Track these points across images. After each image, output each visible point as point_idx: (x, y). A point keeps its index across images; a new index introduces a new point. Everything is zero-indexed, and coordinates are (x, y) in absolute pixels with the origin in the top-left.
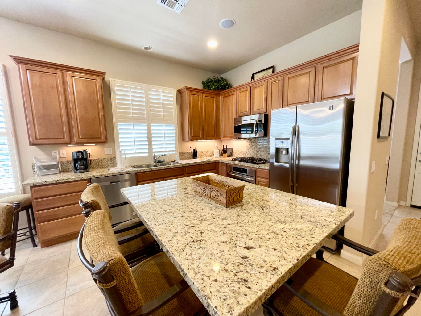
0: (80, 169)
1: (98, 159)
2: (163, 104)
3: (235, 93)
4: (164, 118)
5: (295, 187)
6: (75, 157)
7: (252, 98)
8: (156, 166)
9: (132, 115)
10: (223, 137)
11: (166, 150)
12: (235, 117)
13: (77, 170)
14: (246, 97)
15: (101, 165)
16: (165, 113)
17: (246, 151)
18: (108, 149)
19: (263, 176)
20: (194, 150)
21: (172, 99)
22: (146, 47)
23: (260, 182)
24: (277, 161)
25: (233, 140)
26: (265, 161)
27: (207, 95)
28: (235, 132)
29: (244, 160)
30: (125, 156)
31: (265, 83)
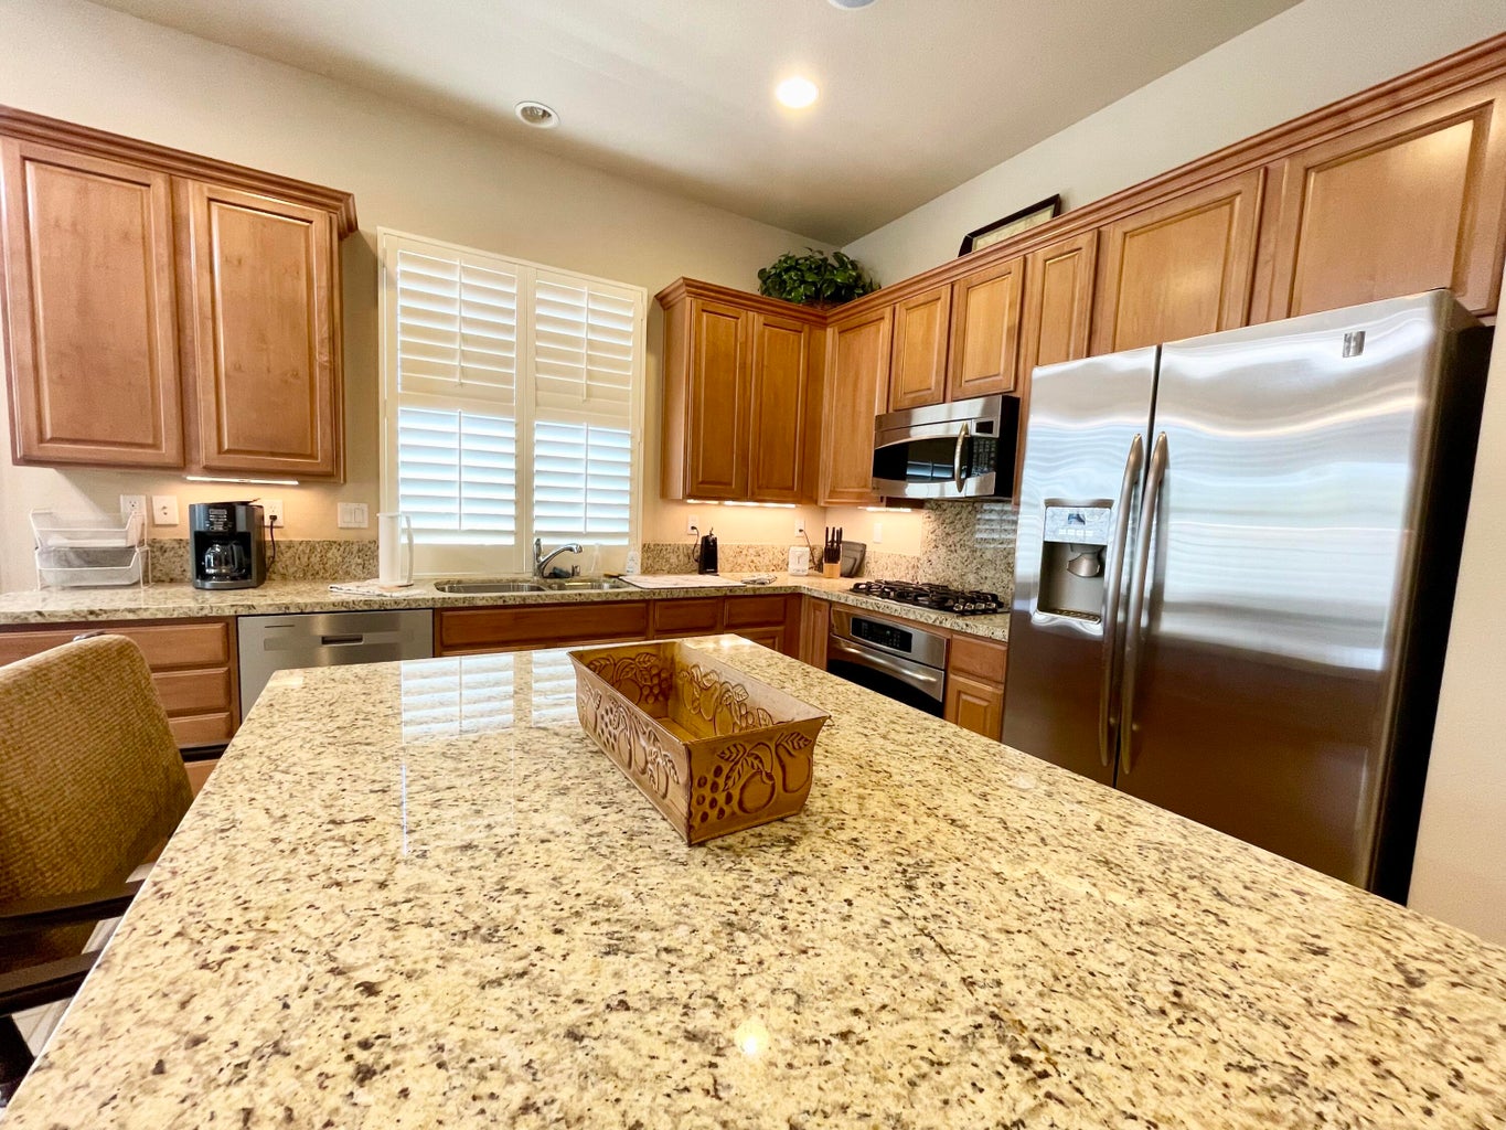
0: (219, 576)
1: (308, 542)
2: (591, 344)
3: (888, 312)
4: (592, 399)
5: (1128, 733)
6: (202, 526)
7: (954, 334)
8: (539, 589)
9: (457, 380)
10: (827, 494)
11: (588, 530)
12: (878, 409)
13: (208, 577)
14: (929, 328)
15: (316, 568)
16: (598, 381)
17: (919, 559)
18: (353, 506)
19: (978, 669)
20: (705, 539)
21: (631, 330)
22: (532, 108)
23: (964, 697)
24: (1043, 607)
25: (870, 509)
26: (994, 605)
27: (771, 319)
28: (874, 476)
29: (903, 593)
30: (410, 540)
31: (1015, 264)
